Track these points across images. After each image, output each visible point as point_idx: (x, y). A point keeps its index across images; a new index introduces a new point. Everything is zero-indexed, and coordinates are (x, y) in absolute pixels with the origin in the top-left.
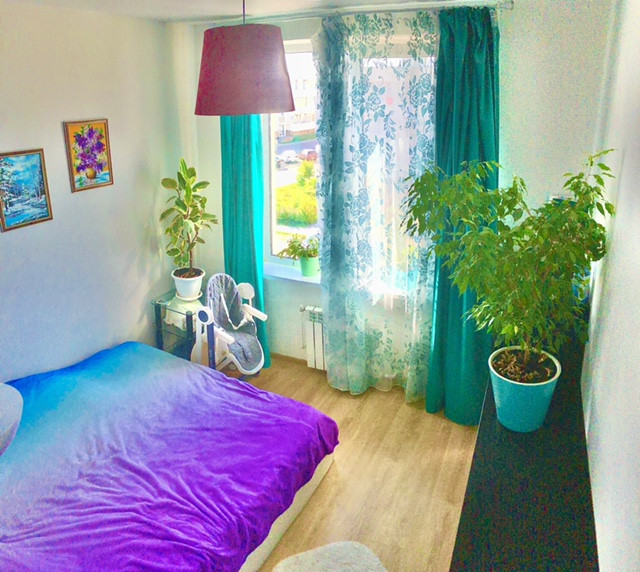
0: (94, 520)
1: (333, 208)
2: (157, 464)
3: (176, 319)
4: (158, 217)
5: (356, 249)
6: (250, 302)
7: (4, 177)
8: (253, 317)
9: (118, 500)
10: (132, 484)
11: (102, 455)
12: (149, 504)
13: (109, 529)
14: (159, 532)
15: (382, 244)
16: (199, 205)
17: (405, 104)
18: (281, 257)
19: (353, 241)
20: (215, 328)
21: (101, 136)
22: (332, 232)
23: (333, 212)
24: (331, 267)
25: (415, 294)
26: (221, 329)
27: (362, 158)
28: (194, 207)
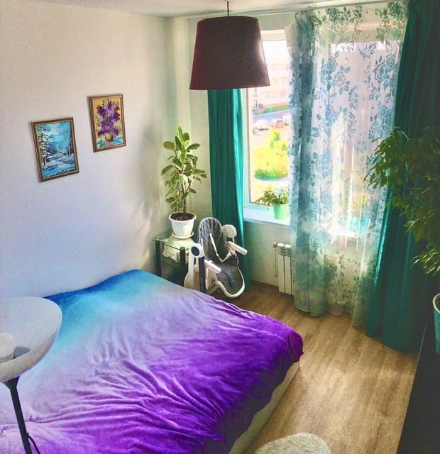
0: (107, 409)
1: (301, 164)
2: (156, 367)
3: (172, 252)
4: (160, 171)
5: (319, 198)
6: (233, 240)
7: (43, 139)
8: (236, 252)
9: (126, 394)
10: (136, 382)
11: (113, 358)
12: (150, 399)
13: (119, 417)
14: (158, 422)
15: (341, 194)
16: (191, 162)
17: (369, 79)
18: (258, 204)
19: (316, 191)
20: (205, 261)
21: (118, 108)
22: (300, 184)
23: (301, 167)
24: (299, 212)
25: (366, 236)
26: (211, 261)
27: (328, 125)
28: (188, 164)
